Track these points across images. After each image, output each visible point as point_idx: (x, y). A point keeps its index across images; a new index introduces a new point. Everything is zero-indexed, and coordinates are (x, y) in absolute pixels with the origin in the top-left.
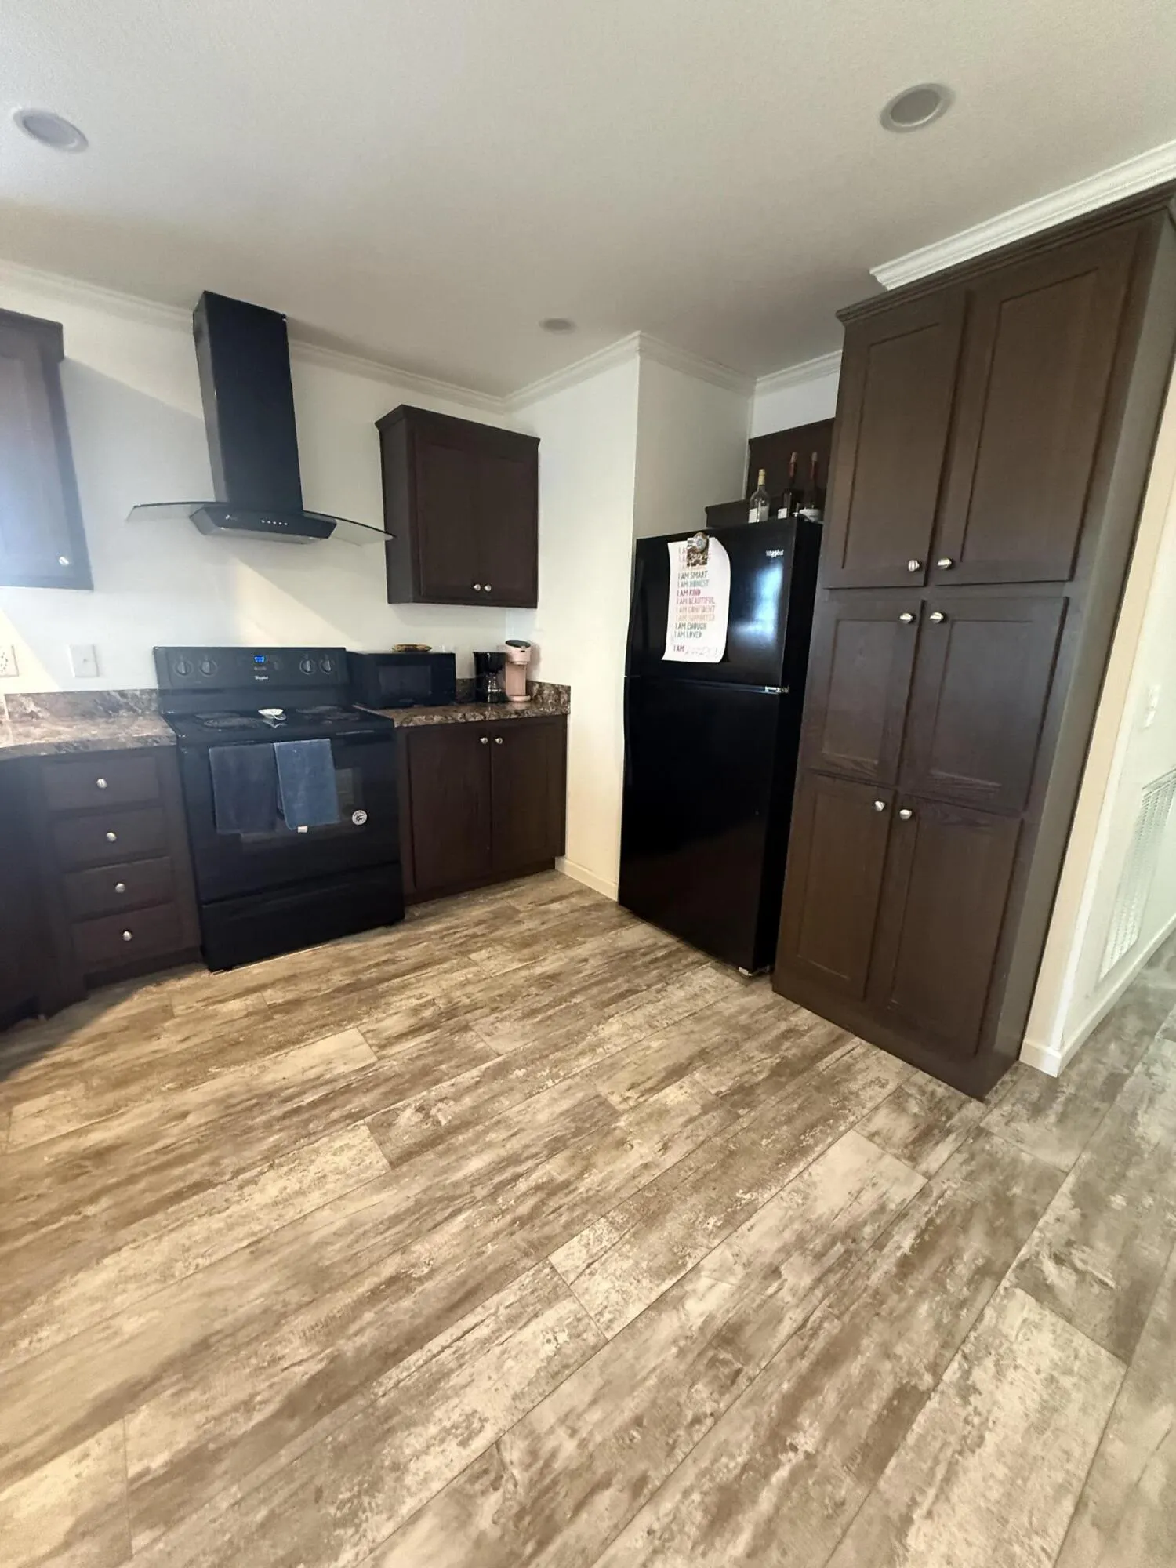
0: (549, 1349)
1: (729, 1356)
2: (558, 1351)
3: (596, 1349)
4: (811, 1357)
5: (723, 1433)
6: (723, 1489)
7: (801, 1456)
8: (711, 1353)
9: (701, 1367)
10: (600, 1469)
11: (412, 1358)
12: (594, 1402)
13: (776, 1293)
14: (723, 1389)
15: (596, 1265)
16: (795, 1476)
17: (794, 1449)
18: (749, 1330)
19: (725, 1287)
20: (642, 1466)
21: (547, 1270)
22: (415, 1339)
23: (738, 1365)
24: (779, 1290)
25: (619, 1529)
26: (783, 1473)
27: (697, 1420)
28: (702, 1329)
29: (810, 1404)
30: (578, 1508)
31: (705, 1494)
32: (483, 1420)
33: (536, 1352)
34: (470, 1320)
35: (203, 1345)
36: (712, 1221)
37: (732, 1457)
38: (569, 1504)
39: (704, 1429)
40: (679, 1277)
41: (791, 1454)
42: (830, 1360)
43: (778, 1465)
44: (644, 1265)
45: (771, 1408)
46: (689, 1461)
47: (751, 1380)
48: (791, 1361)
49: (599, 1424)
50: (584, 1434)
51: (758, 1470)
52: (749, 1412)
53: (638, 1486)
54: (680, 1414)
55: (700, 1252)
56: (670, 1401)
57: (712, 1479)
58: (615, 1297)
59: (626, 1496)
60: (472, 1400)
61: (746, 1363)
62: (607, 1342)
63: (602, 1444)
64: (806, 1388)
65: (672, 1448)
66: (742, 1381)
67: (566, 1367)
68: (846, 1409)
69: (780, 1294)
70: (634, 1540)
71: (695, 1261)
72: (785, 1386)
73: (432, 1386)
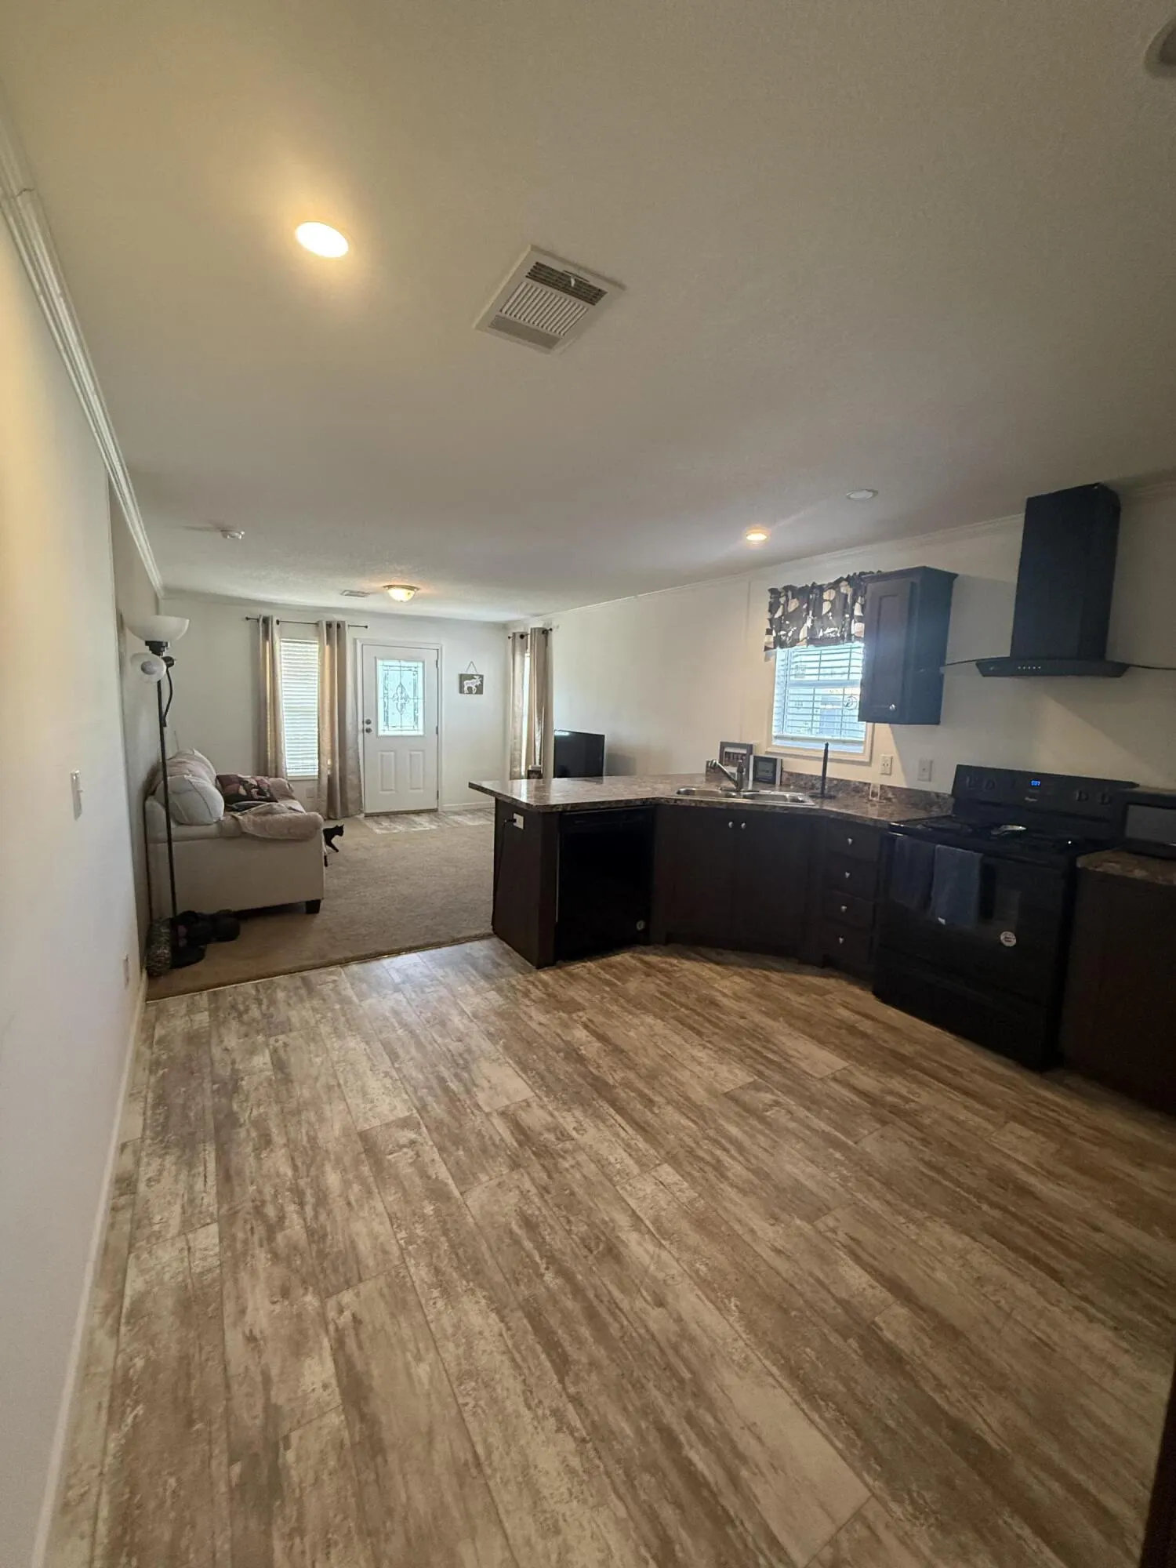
0: (612, 1160)
1: (601, 1248)
2: (610, 1163)
3: (611, 1180)
4: (596, 1303)
5: (561, 1233)
6: (537, 1226)
7: (543, 1271)
8: (603, 1238)
9: (596, 1231)
10: (556, 1176)
11: (611, 1109)
12: (584, 1177)
13: (642, 1295)
14: (583, 1240)
15: (662, 1187)
16: (536, 1265)
17: (547, 1269)
18: (617, 1268)
19: (646, 1260)
20: (553, 1192)
21: (658, 1162)
22: (621, 1111)
23: (595, 1252)
24: (646, 1300)
25: (533, 1180)
26: (537, 1259)
27: (569, 1222)
28: (618, 1237)
29: (568, 1289)
30: (543, 1166)
31: (537, 1217)
32: (583, 1134)
33: (612, 1154)
34: (627, 1128)
35: (622, 1051)
36: (703, 1268)
37: (549, 1234)
38: (546, 1163)
39: (564, 1224)
40: (655, 1233)
41: (544, 1266)
42: (592, 1315)
43: (541, 1258)
44: (663, 1213)
45: (569, 1263)
46: (551, 1213)
47: (586, 1257)
48: (595, 1287)
49: (574, 1177)
50: (571, 1170)
51: (540, 1245)
52: (568, 1250)
53: (546, 1190)
54: (574, 1215)
55: (674, 1251)
56: (580, 1211)
57: (542, 1222)
58: (641, 1194)
59: (543, 1184)
60: (592, 1131)
61: (595, 1258)
62: (614, 1186)
63: (565, 1177)
64: (577, 1291)
65: (558, 1206)
66: (585, 1252)
67: (603, 1166)
68: (562, 1311)
69: (641, 1299)
70: (527, 1185)
71: (668, 1246)
72: (579, 1277)
73: (598, 1116)
